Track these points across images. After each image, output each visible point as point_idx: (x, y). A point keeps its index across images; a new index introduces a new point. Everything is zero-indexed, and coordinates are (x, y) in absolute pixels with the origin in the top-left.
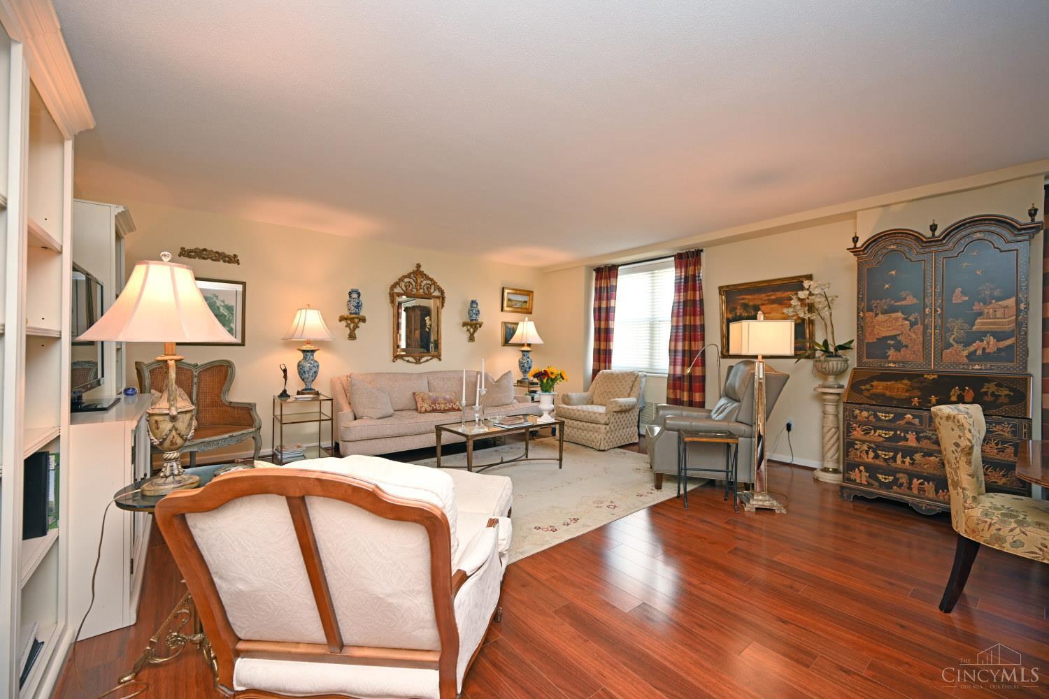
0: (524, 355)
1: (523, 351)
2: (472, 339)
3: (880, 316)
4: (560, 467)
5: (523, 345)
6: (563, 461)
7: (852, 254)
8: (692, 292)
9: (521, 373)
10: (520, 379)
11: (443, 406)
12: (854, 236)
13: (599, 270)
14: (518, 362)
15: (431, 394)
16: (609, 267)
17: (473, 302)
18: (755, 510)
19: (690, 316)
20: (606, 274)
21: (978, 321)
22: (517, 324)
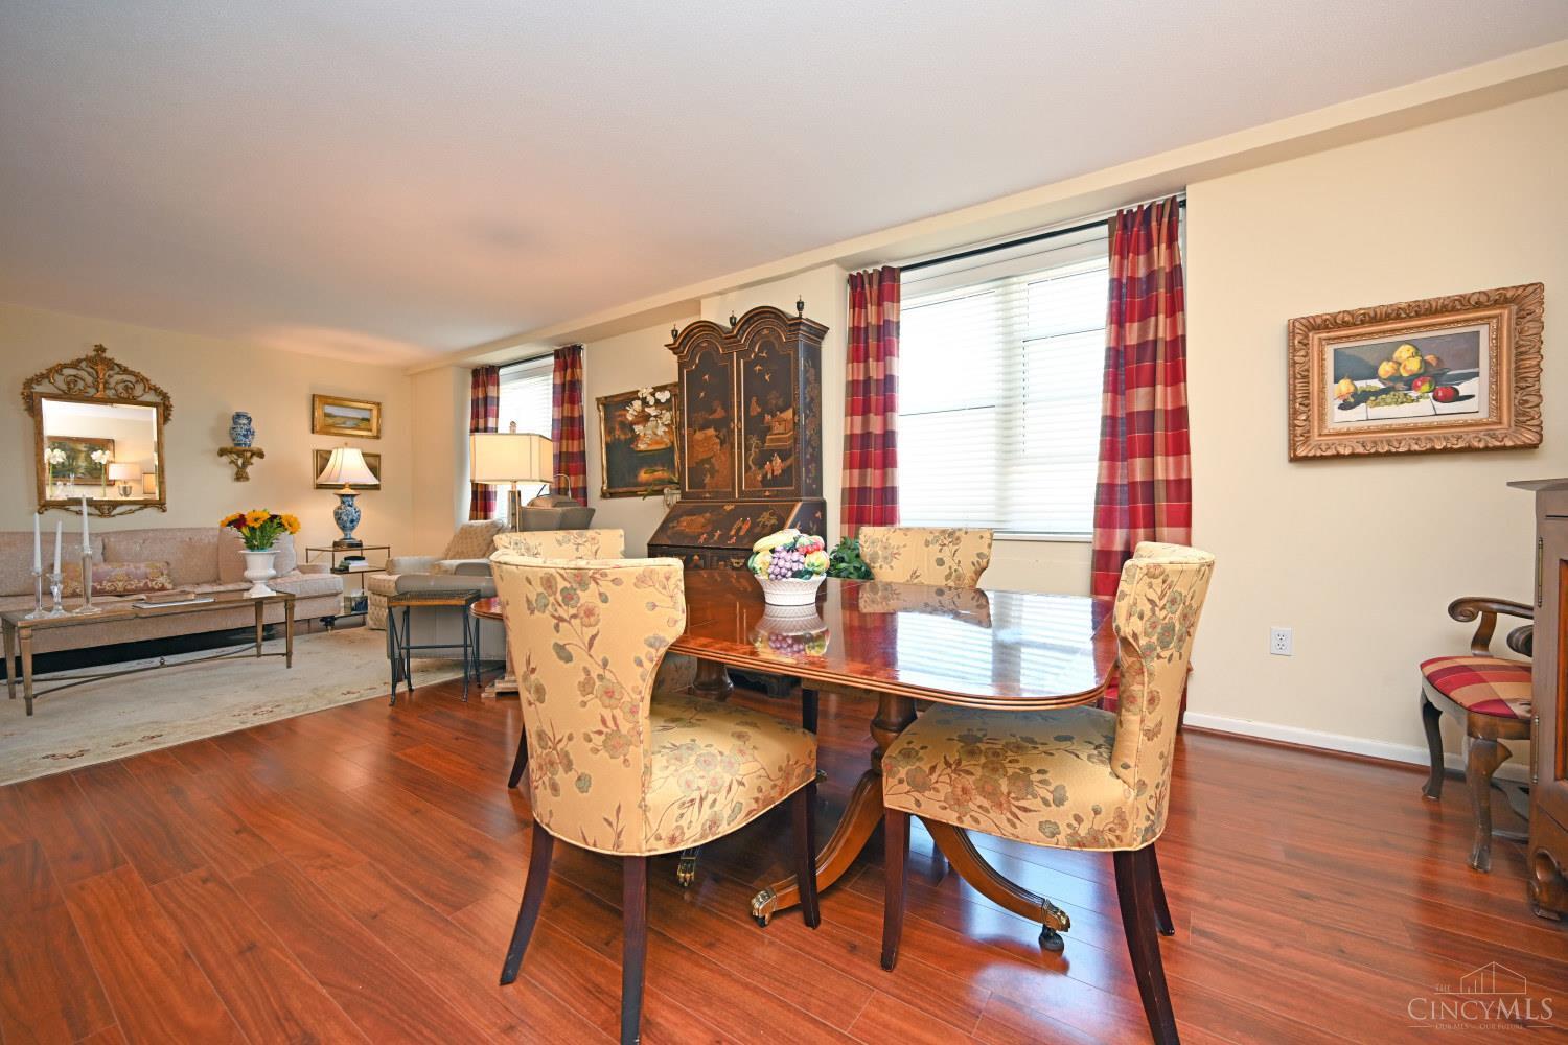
0: (343, 502)
1: (342, 496)
2: (240, 476)
3: (698, 433)
4: (289, 666)
5: (342, 487)
6: (293, 657)
7: (671, 352)
8: (569, 406)
9: (340, 531)
10: (337, 540)
11: (120, 584)
12: (672, 328)
13: (476, 372)
14: (332, 515)
15: (104, 568)
16: (487, 369)
17: (239, 416)
18: (494, 695)
19: (567, 439)
20: (485, 376)
21: (768, 437)
22: (330, 452)
